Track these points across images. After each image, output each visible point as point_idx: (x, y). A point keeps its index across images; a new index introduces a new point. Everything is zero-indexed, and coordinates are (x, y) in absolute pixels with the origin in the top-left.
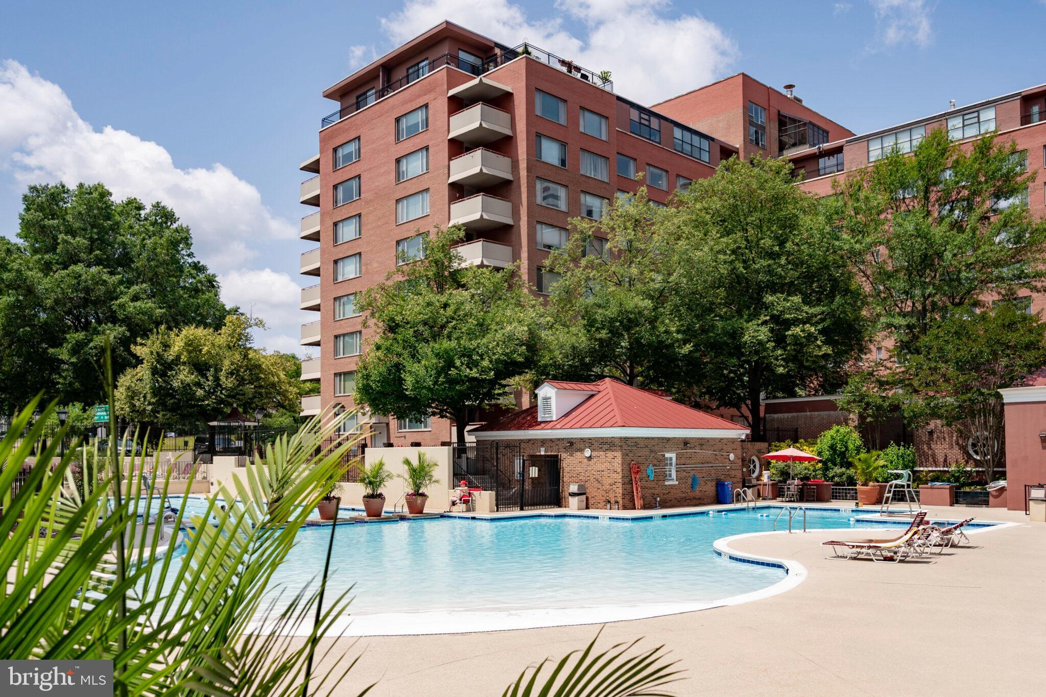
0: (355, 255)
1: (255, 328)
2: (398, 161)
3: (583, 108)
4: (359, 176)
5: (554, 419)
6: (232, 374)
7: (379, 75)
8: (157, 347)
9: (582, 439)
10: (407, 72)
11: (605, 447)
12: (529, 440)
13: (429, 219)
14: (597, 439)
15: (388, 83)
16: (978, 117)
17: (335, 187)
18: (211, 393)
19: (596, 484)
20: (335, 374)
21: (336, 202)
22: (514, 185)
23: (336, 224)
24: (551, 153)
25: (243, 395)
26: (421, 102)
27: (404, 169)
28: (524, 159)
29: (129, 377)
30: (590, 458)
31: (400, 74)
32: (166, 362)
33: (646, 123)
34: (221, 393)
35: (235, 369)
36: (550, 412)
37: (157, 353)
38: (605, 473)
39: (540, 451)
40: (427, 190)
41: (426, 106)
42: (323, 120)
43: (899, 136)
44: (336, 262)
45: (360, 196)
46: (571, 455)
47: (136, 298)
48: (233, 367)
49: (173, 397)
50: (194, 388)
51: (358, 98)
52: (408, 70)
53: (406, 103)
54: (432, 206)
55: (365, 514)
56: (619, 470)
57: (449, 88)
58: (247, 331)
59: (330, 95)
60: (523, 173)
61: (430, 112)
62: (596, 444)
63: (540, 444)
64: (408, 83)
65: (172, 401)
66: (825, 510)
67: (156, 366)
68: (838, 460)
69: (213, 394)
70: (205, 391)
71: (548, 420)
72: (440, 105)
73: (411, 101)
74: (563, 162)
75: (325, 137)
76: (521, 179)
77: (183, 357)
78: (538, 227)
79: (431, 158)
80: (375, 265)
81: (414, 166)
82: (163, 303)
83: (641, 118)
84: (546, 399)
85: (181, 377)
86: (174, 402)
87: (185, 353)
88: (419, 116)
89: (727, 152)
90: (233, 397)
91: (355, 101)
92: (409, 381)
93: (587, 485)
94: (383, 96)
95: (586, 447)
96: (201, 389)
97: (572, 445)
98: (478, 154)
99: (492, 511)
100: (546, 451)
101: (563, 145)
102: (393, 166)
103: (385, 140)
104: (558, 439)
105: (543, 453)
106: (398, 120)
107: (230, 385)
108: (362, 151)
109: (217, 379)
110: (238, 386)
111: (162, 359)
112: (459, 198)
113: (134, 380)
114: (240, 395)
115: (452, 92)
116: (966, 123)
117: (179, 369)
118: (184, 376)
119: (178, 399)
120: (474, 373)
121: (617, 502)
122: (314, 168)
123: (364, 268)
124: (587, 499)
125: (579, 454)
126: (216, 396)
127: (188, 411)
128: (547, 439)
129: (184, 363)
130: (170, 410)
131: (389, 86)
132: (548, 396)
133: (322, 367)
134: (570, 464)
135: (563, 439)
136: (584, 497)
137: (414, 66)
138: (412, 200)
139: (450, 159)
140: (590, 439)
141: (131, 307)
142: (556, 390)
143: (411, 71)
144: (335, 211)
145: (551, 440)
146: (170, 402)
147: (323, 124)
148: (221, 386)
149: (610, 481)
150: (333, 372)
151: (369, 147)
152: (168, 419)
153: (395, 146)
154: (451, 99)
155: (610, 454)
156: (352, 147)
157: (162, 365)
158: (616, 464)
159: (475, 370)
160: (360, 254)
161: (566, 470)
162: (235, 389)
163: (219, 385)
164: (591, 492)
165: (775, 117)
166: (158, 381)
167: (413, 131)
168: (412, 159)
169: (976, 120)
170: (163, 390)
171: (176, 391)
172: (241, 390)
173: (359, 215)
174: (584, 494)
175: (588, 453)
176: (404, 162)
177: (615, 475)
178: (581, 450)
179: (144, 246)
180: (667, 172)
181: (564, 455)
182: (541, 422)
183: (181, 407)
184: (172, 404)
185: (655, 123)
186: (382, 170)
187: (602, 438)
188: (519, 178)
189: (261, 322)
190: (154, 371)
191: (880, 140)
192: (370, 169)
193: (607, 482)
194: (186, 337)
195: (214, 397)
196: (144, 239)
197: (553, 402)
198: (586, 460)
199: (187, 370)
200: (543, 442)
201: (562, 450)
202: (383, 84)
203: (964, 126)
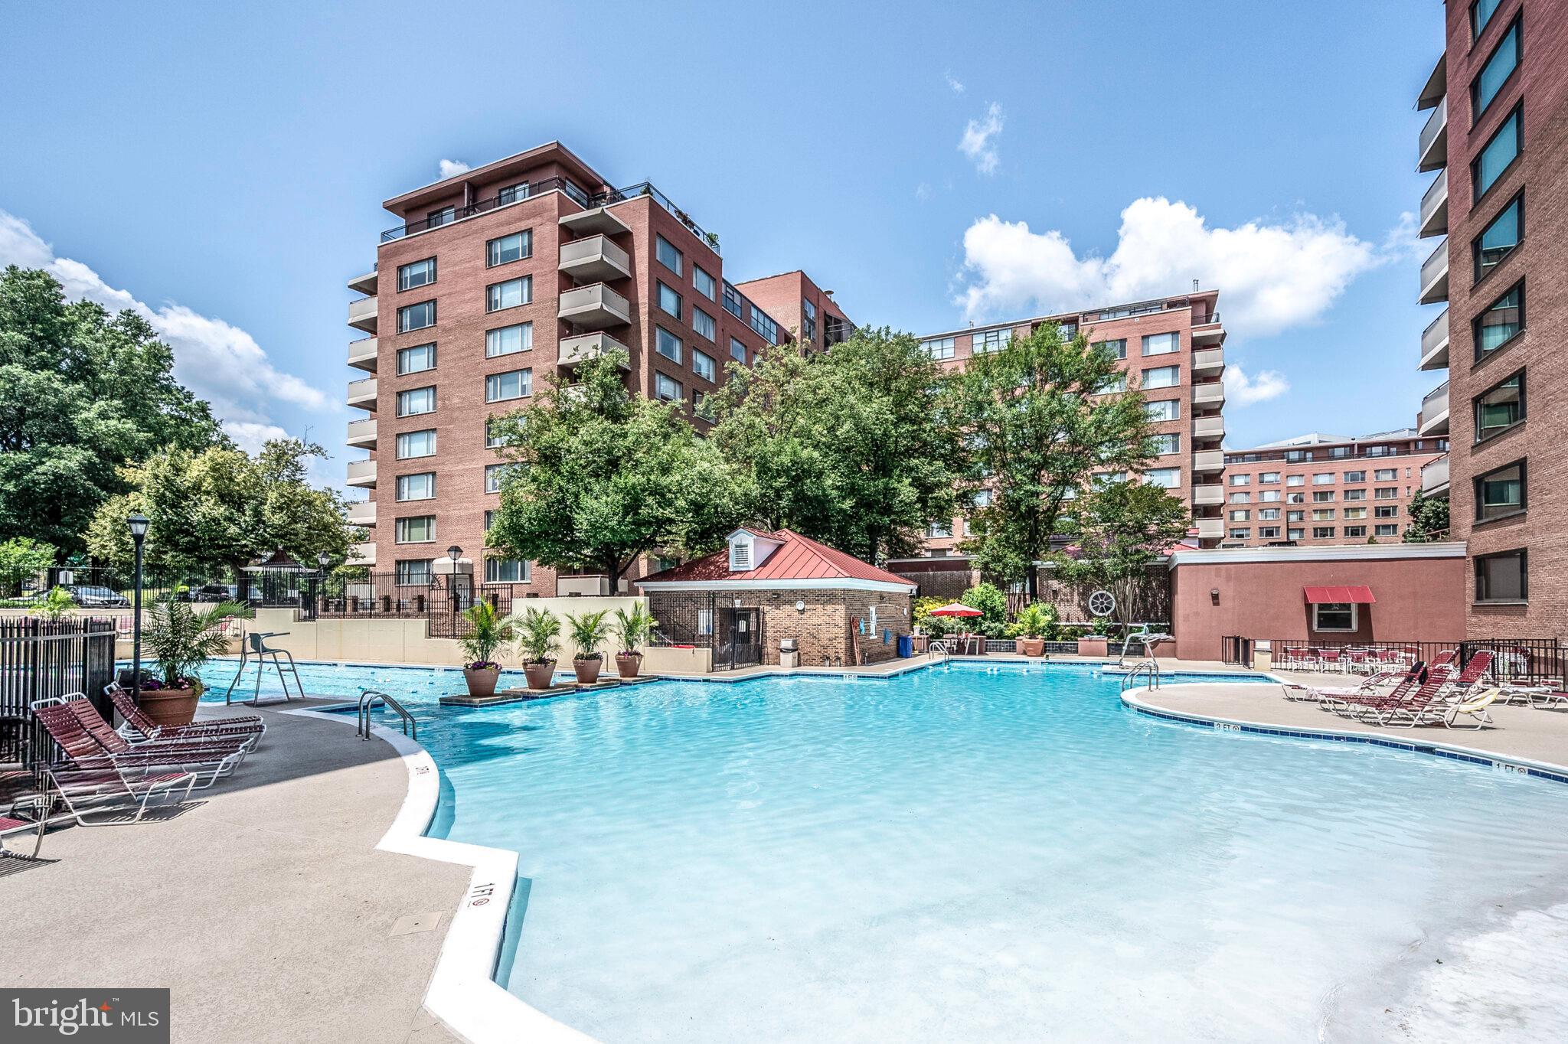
0: (427, 388)
1: (311, 456)
2: (490, 288)
3: (696, 265)
4: (434, 301)
5: (750, 569)
6: (281, 508)
7: (464, 191)
8: (164, 470)
9: (792, 591)
10: (500, 193)
11: (825, 598)
12: (720, 592)
13: (532, 355)
14: (812, 591)
15: (473, 202)
16: (998, 336)
17: (400, 311)
18: (249, 531)
19: (811, 639)
20: (398, 520)
21: (401, 327)
22: (633, 329)
23: (400, 352)
24: (669, 302)
26: (523, 225)
27: (498, 297)
28: (645, 304)
29: (116, 506)
30: (802, 612)
31: (491, 193)
32: (178, 491)
33: (731, 297)
34: (265, 531)
35: (284, 503)
36: (746, 560)
37: (165, 477)
38: (823, 628)
39: (733, 604)
40: (529, 323)
41: (530, 231)
42: (383, 234)
43: (945, 342)
44: (400, 394)
45: (435, 322)
46: (778, 608)
47: (103, 415)
48: (282, 501)
49: (187, 533)
50: (223, 524)
51: (430, 215)
52: (500, 191)
53: (502, 225)
54: (535, 341)
55: (576, 679)
56: (842, 624)
57: (560, 215)
58: (296, 459)
59: (391, 207)
60: (644, 318)
61: (535, 239)
62: (811, 596)
63: (734, 595)
64: (500, 205)
65: (187, 539)
66: (971, 661)
67: (163, 495)
68: (988, 615)
69: (252, 532)
70: (241, 528)
71: (743, 569)
72: (547, 232)
73: (508, 223)
74: (679, 314)
75: (386, 254)
76: (642, 324)
77: (205, 484)
78: (657, 377)
79: (534, 288)
80: (456, 401)
81: (512, 296)
82: (143, 424)
83: (727, 291)
84: (741, 547)
85: (203, 509)
86: (190, 541)
87: (209, 480)
88: (519, 243)
89: (787, 339)
90: (282, 537)
91: (426, 218)
92: (582, 520)
93: (798, 640)
94: (468, 215)
95: (797, 599)
96: (235, 525)
97: (778, 598)
98: (598, 288)
99: (710, 672)
101: (679, 298)
102: (483, 293)
103: (472, 263)
104: (760, 591)
105: (737, 606)
106: (490, 243)
107: (278, 522)
108: (439, 273)
109: (257, 513)
110: (290, 524)
111: (173, 485)
112: (569, 335)
113: (125, 511)
114: (291, 534)
115: (562, 220)
116: (988, 339)
117: (199, 499)
118: (207, 508)
119: (195, 537)
121: (838, 659)
122: (369, 288)
123: (439, 403)
124: (799, 654)
125: (787, 606)
126: (257, 535)
127: (210, 553)
128: (744, 591)
129: (208, 493)
130: (183, 551)
131: (474, 206)
132: (744, 543)
133: (378, 511)
134: (774, 617)
135: (766, 591)
136: (793, 653)
137: (510, 188)
138: (507, 333)
139: (560, 292)
140: (803, 590)
141: (101, 426)
142: (752, 536)
143: (504, 193)
144: (399, 337)
145: (749, 591)
146: (183, 540)
147: (382, 238)
148: (264, 522)
149: (829, 635)
150: (394, 517)
151: (449, 269)
152: (179, 562)
153: (485, 271)
154: (562, 227)
155: (830, 607)
156: (424, 268)
157: (172, 492)
158: (837, 618)
160: (434, 387)
161: (769, 624)
162: (285, 527)
163: (260, 521)
164: (804, 647)
165: (822, 315)
166: (165, 513)
167: (510, 257)
168: (507, 288)
169: (996, 338)
170: (174, 524)
171: (194, 527)
172: (293, 529)
173: (435, 344)
174: (794, 650)
175: (800, 606)
176: (497, 291)
177: (837, 630)
178: (791, 603)
179: (114, 355)
180: (746, 347)
181: (766, 608)
182: (735, 573)
183: (200, 547)
184: (187, 543)
185: (737, 300)
186: (467, 297)
187: (819, 590)
188: (639, 323)
189: (319, 449)
190: (160, 500)
191: (940, 343)
192: (450, 294)
193: (824, 637)
194: (212, 459)
195: (253, 536)
196: (113, 347)
197: (751, 551)
198: (797, 614)
199: (212, 501)
200: (740, 593)
201: (765, 602)
202: (468, 203)
203: (986, 342)
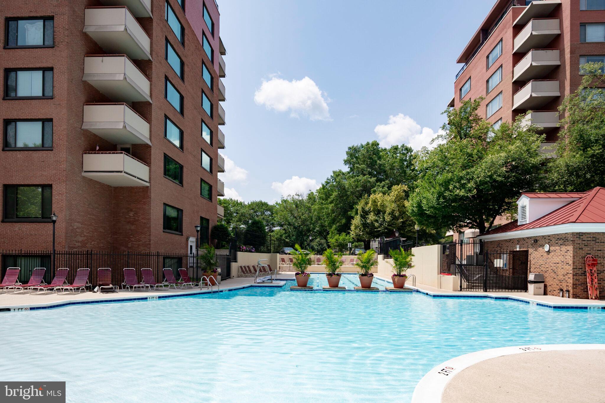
5: (528, 223)
6: (390, 215)
8: (363, 205)
9: (543, 236)
11: (560, 242)
12: (511, 240)
14: (554, 236)
19: (553, 275)
22: (561, 68)
25: (395, 224)
26: (499, 39)
27: (490, 85)
29: (355, 220)
30: (549, 252)
34: (386, 224)
36: (525, 217)
37: (363, 208)
38: (560, 265)
39: (516, 248)
40: (501, 92)
41: (502, 40)
42: (456, 75)
46: (536, 250)
48: (390, 211)
50: (374, 223)
53: (492, 44)
54: (504, 102)
56: (571, 262)
57: (513, 21)
59: (459, 61)
61: (504, 42)
62: (554, 240)
63: (517, 242)
67: (362, 214)
70: (379, 224)
71: (524, 223)
72: (509, 35)
73: (495, 41)
75: (457, 84)
76: (566, 61)
77: (371, 209)
79: (503, 71)
81: (495, 80)
84: (524, 207)
86: (369, 230)
87: (372, 207)
88: (498, 48)
90: (391, 226)
93: (546, 275)
95: (546, 243)
97: (536, 241)
98: (530, 55)
99: (455, 290)
100: (520, 248)
102: (485, 85)
103: (482, 72)
104: (528, 238)
105: (518, 249)
106: (488, 57)
107: (388, 220)
108: (472, 84)
109: (384, 217)
111: (364, 210)
115: (515, 23)
117: (370, 214)
118: (371, 217)
119: (370, 228)
120: (462, 193)
121: (568, 291)
124: (545, 286)
125: (541, 249)
126: (384, 226)
128: (521, 238)
129: (372, 211)
132: (524, 205)
134: (535, 257)
135: (531, 238)
136: (542, 285)
138: (494, 102)
139: (514, 66)
140: (549, 236)
142: (529, 199)
145: (523, 239)
147: (456, 78)
148: (385, 221)
149: (563, 272)
151: (475, 80)
153: (486, 73)
154: (514, 27)
155: (564, 248)
156: (468, 84)
157: (364, 213)
158: (568, 257)
159: (463, 190)
161: (532, 262)
162: (391, 222)
164: (549, 281)
166: (363, 221)
167: (495, 59)
168: (494, 76)
170: (365, 224)
171: (369, 225)
174: (543, 282)
175: (547, 248)
176: (490, 81)
177: (567, 267)
178: (542, 246)
181: (531, 251)
182: (520, 226)
187: (558, 235)
190: (362, 216)
192: (475, 93)
193: (561, 272)
195: (383, 226)
197: (527, 210)
198: (546, 254)
199: (373, 215)
200: (519, 241)
201: (530, 246)
